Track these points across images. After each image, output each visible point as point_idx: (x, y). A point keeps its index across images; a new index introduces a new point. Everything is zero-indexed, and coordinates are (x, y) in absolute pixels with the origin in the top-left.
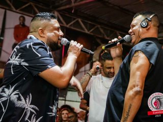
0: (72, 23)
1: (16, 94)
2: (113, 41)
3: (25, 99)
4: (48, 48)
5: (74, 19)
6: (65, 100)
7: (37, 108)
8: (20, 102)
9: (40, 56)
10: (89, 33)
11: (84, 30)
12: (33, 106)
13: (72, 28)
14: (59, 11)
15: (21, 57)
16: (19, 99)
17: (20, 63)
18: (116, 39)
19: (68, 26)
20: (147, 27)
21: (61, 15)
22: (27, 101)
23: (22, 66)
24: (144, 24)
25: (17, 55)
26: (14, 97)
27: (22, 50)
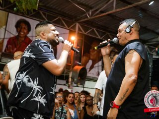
0: (89, 31)
1: (27, 78)
2: (104, 42)
3: (33, 82)
4: (50, 46)
5: (91, 29)
6: (84, 87)
7: (42, 89)
8: (29, 83)
9: (44, 51)
10: (101, 38)
11: (97, 36)
12: (39, 87)
13: (89, 35)
14: (79, 23)
15: (31, 52)
16: (29, 81)
17: (30, 56)
18: (106, 41)
19: (86, 34)
20: (130, 32)
21: (81, 25)
22: (35, 83)
23: (31, 58)
24: (128, 30)
25: (28, 51)
26: (25, 80)
27: (32, 47)
